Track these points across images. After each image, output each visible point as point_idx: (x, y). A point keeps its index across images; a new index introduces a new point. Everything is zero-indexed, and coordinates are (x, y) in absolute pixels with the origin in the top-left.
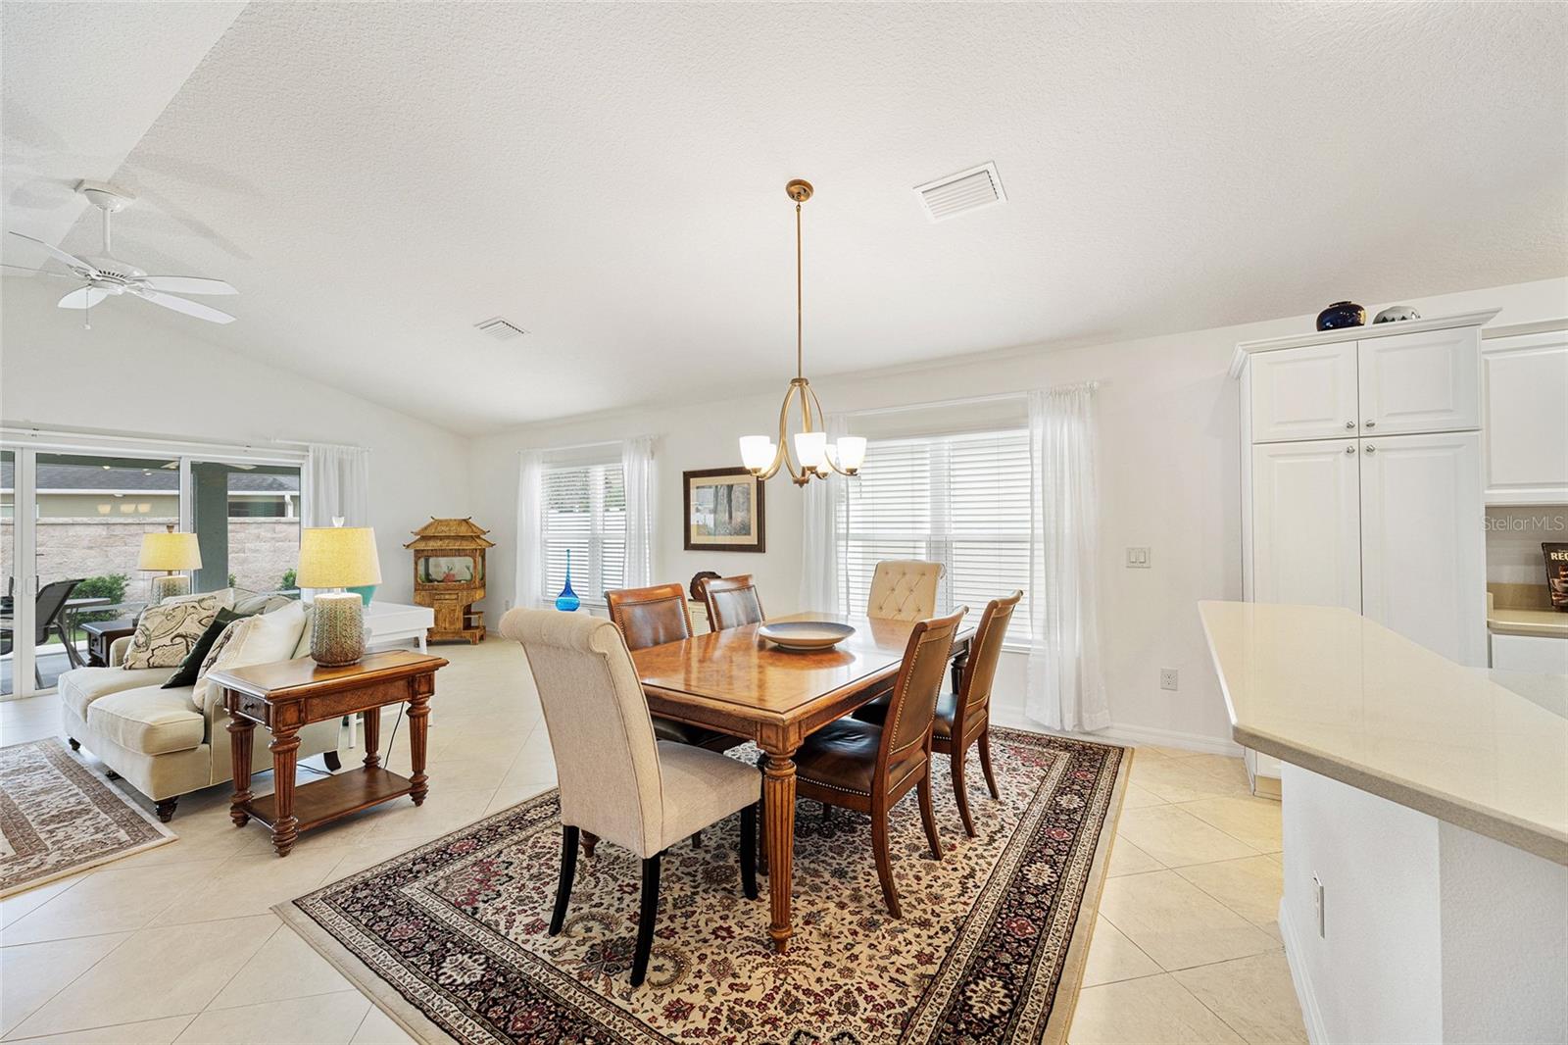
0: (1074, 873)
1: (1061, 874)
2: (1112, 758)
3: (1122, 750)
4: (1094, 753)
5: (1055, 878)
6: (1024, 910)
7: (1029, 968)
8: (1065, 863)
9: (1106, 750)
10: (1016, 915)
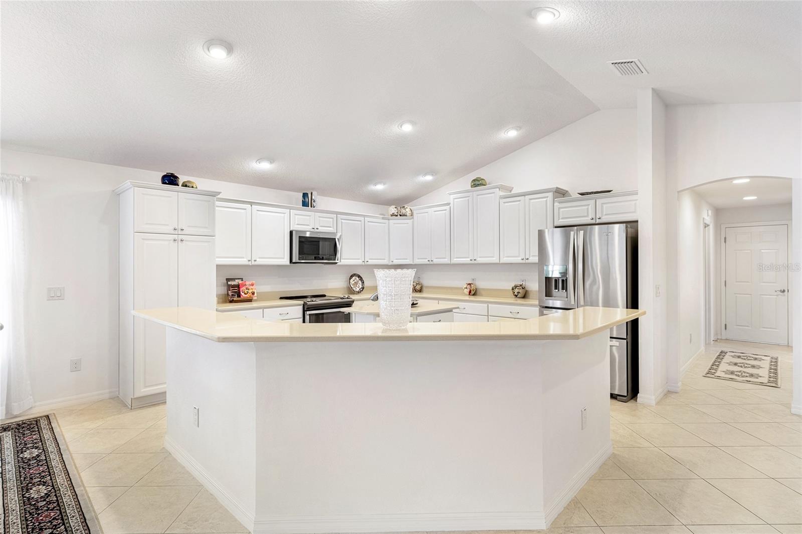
0: (60, 480)
1: (53, 484)
2: (43, 423)
3: (47, 417)
4: (28, 425)
5: (50, 488)
6: (42, 509)
7: (65, 526)
8: (51, 479)
9: (37, 421)
10: (38, 514)
